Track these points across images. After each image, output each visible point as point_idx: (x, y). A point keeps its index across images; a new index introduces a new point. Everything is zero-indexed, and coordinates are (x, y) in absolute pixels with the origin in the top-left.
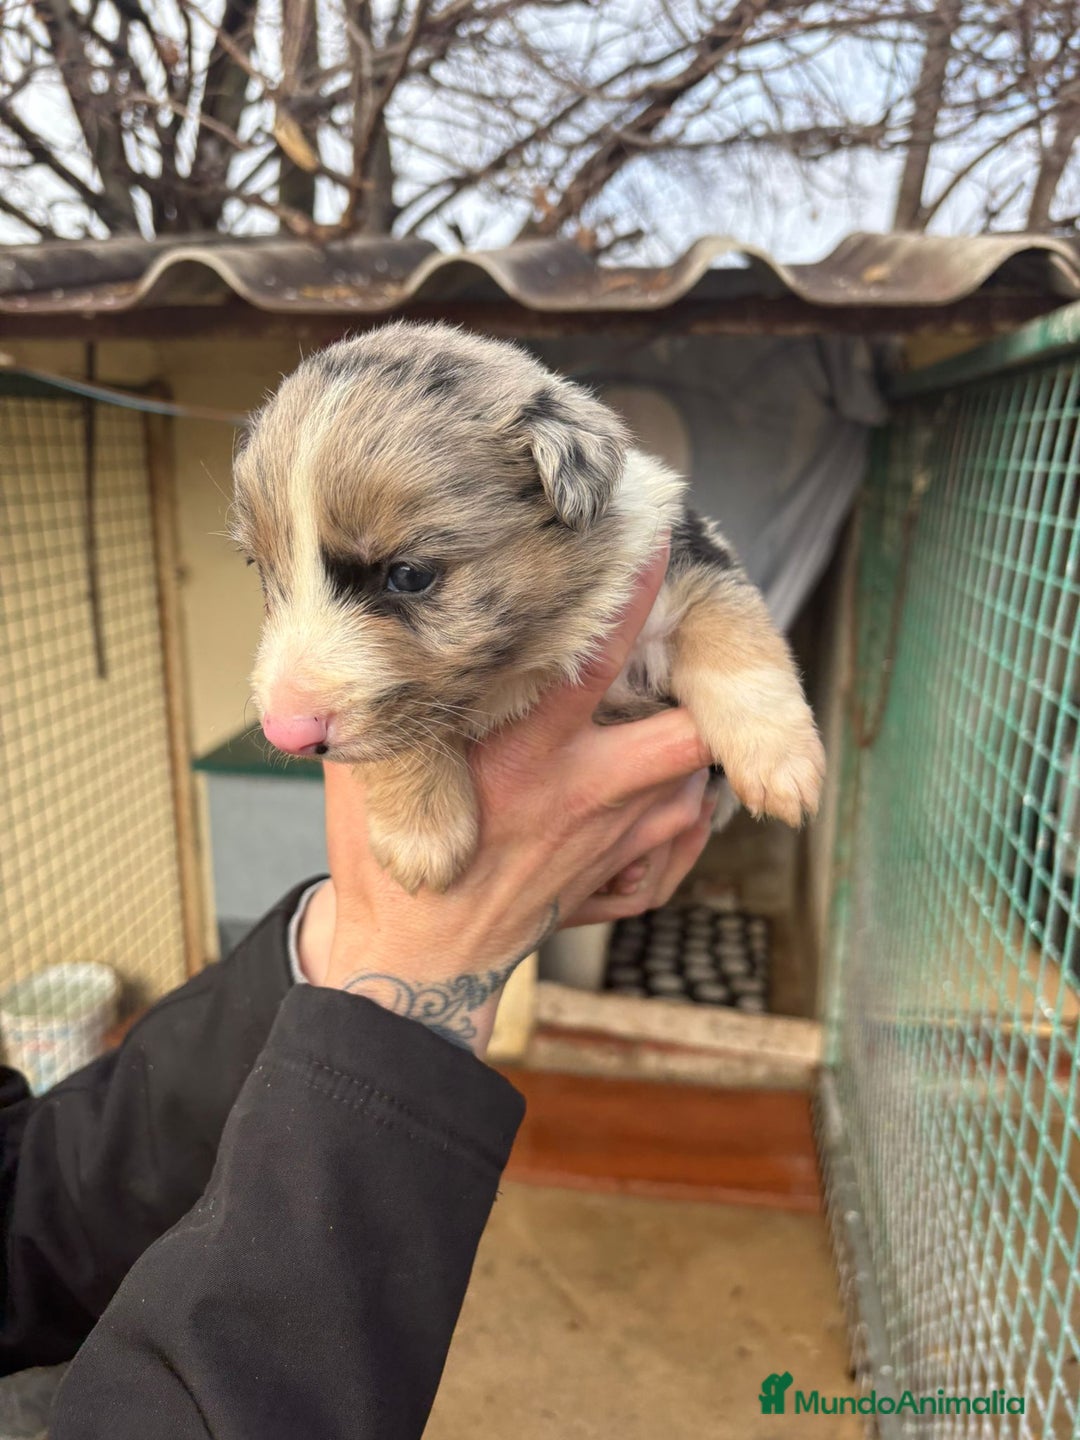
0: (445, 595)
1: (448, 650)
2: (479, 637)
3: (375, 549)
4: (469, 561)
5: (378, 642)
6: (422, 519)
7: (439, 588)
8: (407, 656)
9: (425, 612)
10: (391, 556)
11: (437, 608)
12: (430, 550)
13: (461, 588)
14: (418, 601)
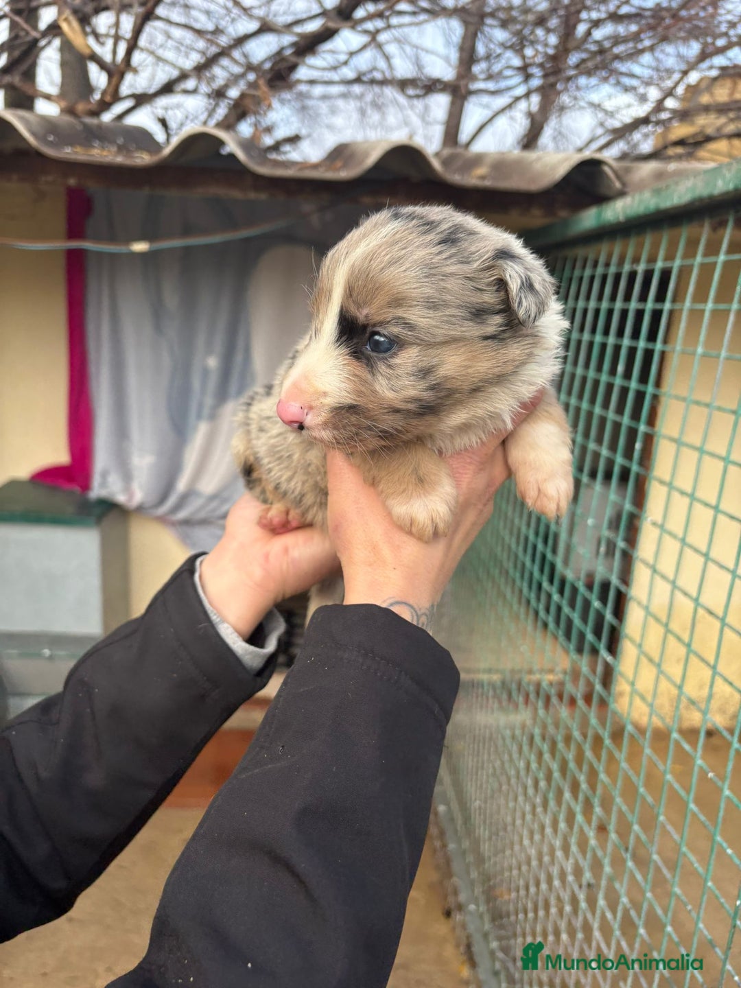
0: (397, 361)
1: (389, 394)
2: (412, 393)
3: (366, 316)
4: (419, 345)
5: (350, 375)
6: (400, 312)
7: (394, 355)
8: (363, 389)
9: (382, 367)
10: (374, 325)
11: (390, 367)
12: (396, 330)
13: (408, 359)
14: (380, 359)
